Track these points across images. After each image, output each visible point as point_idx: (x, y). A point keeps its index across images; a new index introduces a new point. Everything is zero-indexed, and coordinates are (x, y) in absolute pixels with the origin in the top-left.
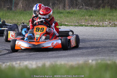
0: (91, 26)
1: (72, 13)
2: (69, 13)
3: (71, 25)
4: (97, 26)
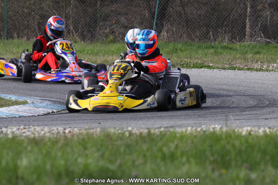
0: (248, 69)
1: (231, 49)
2: (226, 48)
3: (218, 68)
4: (257, 70)
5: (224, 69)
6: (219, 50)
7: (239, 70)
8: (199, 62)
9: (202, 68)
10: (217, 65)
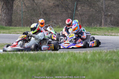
5: (103, 35)
6: (99, 30)
7: (108, 35)
8: (94, 33)
9: (95, 35)
10: (100, 34)
